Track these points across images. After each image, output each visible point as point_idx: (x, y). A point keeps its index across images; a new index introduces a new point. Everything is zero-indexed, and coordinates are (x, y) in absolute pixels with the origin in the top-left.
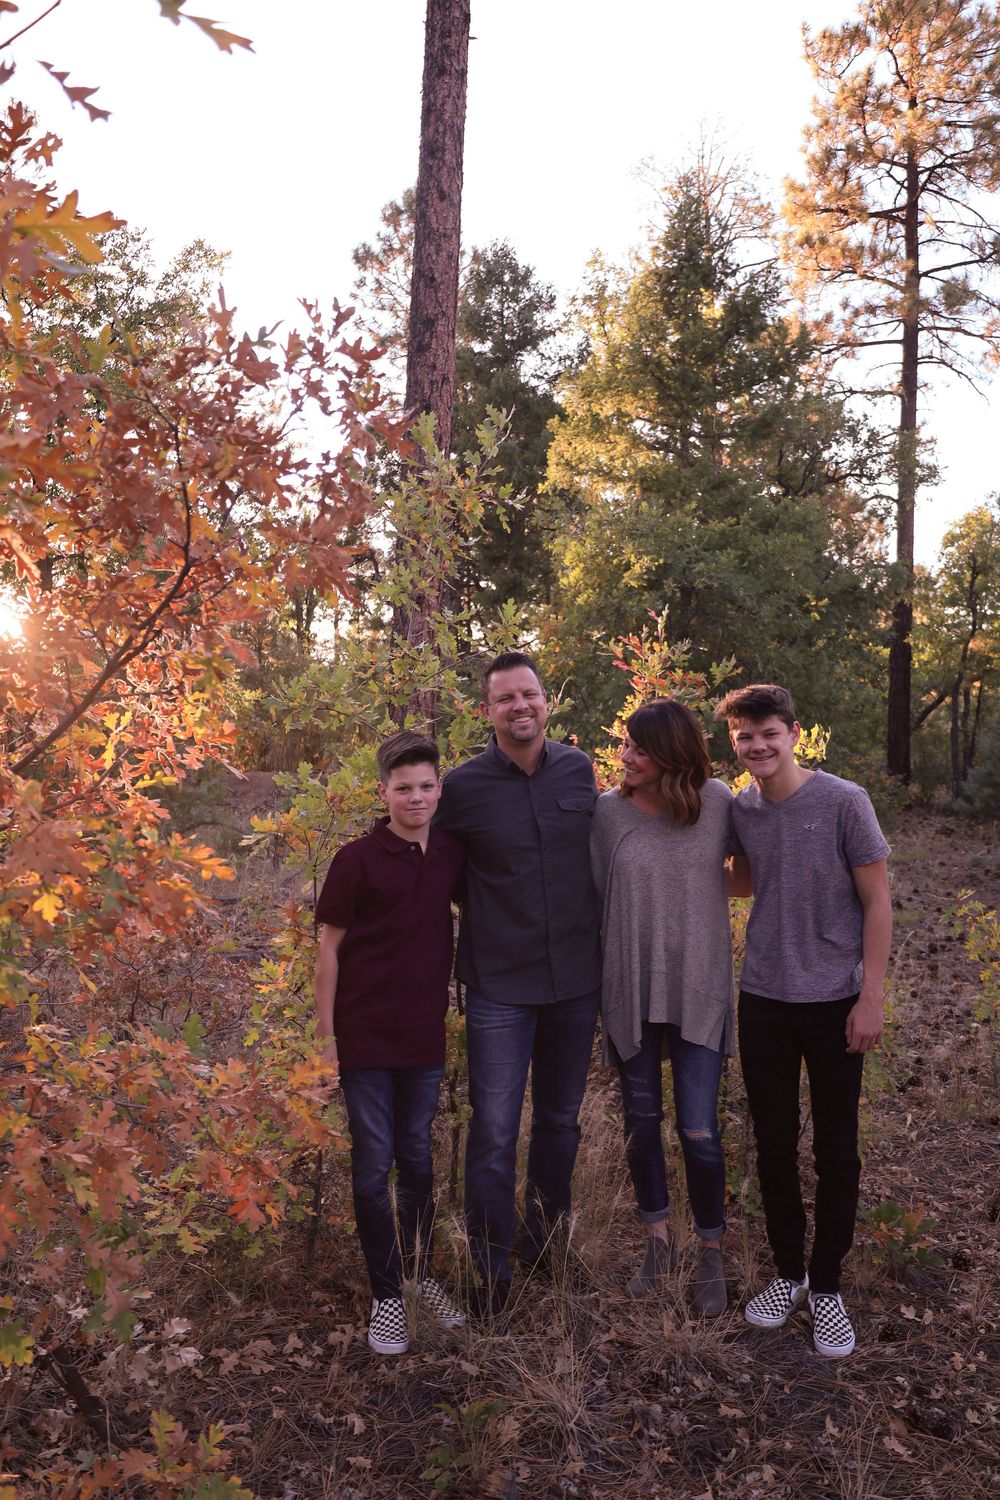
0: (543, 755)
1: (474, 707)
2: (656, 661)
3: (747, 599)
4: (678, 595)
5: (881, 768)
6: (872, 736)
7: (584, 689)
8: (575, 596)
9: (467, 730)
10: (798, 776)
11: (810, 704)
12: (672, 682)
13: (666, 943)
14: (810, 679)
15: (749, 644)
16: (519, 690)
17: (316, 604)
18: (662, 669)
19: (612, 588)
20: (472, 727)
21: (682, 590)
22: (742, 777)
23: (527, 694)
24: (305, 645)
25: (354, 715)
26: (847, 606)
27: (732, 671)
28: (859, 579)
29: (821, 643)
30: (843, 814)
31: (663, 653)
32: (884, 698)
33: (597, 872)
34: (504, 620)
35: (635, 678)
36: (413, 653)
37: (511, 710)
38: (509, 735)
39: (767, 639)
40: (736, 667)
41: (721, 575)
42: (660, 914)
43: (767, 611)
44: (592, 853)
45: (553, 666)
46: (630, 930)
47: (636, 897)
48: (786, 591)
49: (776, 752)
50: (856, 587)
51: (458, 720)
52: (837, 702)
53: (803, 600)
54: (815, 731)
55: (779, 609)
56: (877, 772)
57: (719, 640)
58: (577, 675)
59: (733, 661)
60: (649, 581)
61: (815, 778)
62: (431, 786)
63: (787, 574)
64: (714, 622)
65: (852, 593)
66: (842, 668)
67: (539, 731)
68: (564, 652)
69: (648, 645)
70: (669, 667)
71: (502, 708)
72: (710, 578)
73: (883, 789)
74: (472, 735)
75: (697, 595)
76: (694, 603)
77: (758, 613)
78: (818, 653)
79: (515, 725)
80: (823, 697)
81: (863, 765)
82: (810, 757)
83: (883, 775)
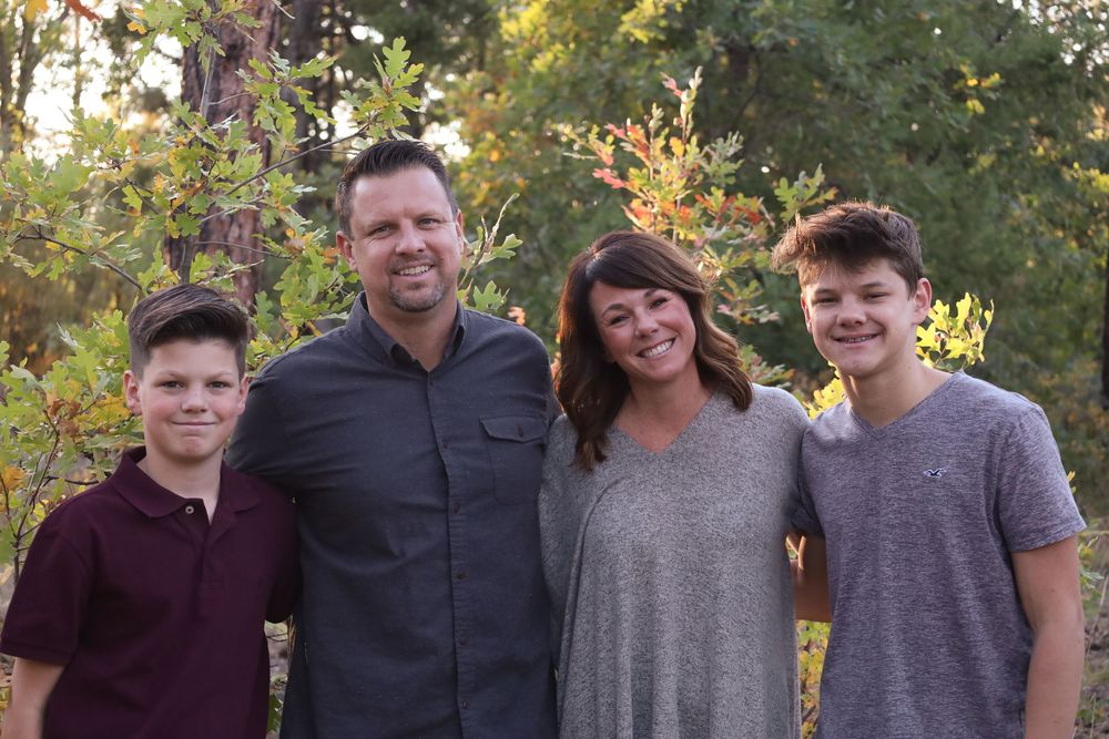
0: (456, 335)
1: (324, 244)
2: (676, 173)
3: (852, 72)
4: (724, 60)
5: (1090, 396)
6: (1076, 335)
7: (542, 232)
8: (530, 57)
9: (314, 286)
10: (921, 379)
11: (962, 271)
12: (705, 212)
13: (680, 691)
14: (963, 226)
15: (853, 154)
16: (407, 214)
17: (38, 58)
18: (686, 187)
19: (600, 43)
20: (323, 280)
21: (731, 50)
22: (827, 390)
23: (423, 221)
24: (16, 137)
25: (95, 252)
26: (1034, 92)
27: (817, 195)
28: (1056, 42)
29: (985, 161)
30: (997, 450)
31: (690, 158)
32: (1098, 267)
33: (551, 559)
34: (385, 79)
35: (635, 204)
36: (209, 136)
37: (393, 252)
38: (390, 299)
39: (887, 146)
40: (822, 188)
41: (805, 24)
42: (670, 634)
43: (887, 94)
44: (543, 524)
45: (485, 186)
46: (615, 668)
47: (627, 603)
48: (923, 59)
49: (881, 330)
50: (1053, 59)
51: (297, 266)
52: (1010, 271)
53: (953, 76)
54: (964, 306)
55: (911, 91)
56: (1084, 402)
57: (797, 147)
58: (531, 206)
59: (819, 177)
60: (668, 30)
61: (949, 386)
62: (226, 385)
63: (924, 28)
64: (789, 113)
65: (1042, 67)
66: (1021, 209)
67: (446, 292)
68: (508, 161)
69: (661, 142)
70: (699, 184)
71: (376, 248)
72: (783, 28)
73: (1092, 434)
74: (323, 296)
75: (758, 61)
76: (752, 79)
77: (870, 97)
78: (979, 178)
79: (401, 282)
80: (987, 259)
81: (1059, 388)
82: (955, 354)
83: (1094, 409)
